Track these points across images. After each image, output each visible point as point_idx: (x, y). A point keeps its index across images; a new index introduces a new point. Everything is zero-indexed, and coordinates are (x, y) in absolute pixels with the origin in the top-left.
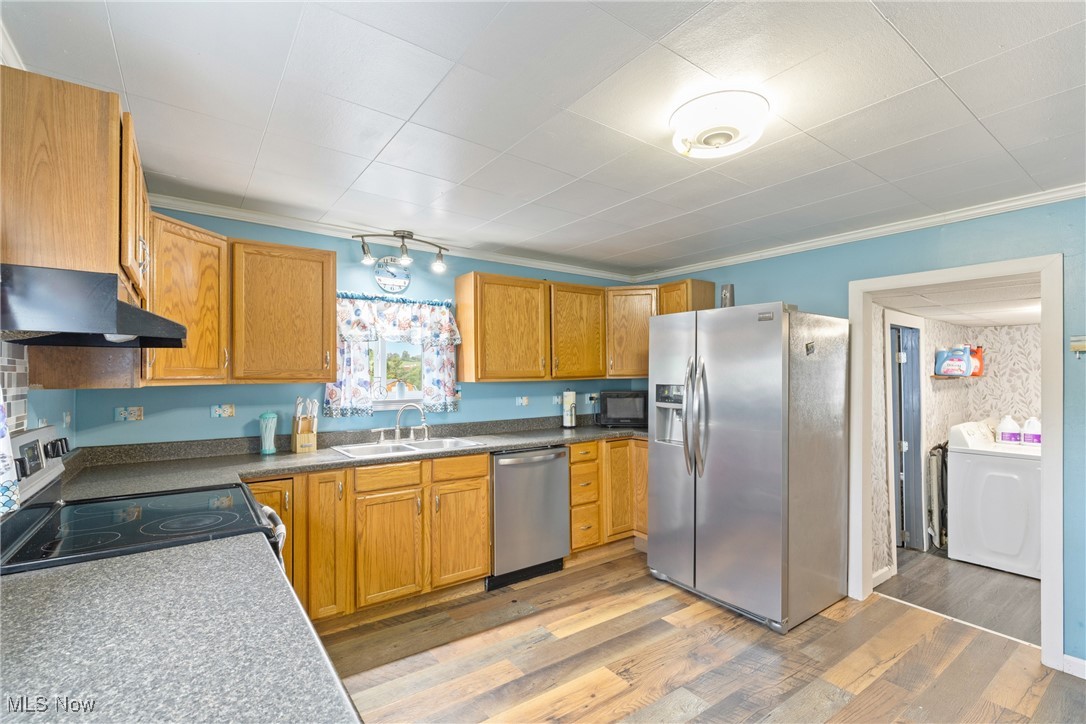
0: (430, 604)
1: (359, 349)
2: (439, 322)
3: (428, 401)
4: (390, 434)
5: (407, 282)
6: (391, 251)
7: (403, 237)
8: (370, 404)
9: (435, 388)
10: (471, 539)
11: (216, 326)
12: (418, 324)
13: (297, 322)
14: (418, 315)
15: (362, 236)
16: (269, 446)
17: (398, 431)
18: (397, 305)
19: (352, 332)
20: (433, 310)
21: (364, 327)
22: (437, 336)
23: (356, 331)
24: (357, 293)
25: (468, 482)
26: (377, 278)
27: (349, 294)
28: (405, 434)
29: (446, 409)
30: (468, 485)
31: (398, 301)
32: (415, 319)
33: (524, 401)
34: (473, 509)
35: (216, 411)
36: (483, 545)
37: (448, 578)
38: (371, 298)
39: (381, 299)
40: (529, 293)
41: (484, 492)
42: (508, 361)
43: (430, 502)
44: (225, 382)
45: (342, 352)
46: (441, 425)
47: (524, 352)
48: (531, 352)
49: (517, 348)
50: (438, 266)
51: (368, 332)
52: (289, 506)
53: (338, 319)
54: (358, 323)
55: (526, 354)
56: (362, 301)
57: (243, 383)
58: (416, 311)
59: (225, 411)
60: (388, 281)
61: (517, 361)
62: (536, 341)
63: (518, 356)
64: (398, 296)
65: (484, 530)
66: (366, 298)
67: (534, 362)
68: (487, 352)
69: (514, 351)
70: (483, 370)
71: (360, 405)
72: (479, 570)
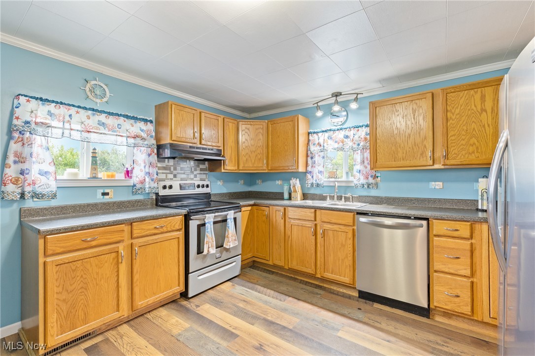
0: (325, 285)
2: (359, 137)
3: (356, 182)
4: (332, 198)
5: (345, 118)
6: (330, 106)
7: (336, 96)
8: (322, 182)
9: (358, 174)
10: (342, 260)
11: (262, 152)
12: (349, 140)
13: (285, 147)
14: (349, 135)
15: (317, 103)
16: (286, 196)
17: (336, 196)
18: (337, 132)
19: (316, 149)
20: (358, 130)
21: (320, 145)
22: (359, 145)
23: (318, 148)
24: (319, 130)
25: (341, 227)
26: (330, 120)
27: (316, 131)
28: (340, 198)
29: (364, 186)
30: (340, 228)
31: (338, 130)
32: (347, 137)
33: (439, 185)
34: (344, 243)
36: (350, 266)
37: (329, 275)
38: (325, 131)
39: (330, 130)
40: (416, 104)
41: (350, 235)
42: (396, 155)
43: (320, 231)
44: (267, 171)
45: (312, 158)
46: (365, 196)
47: (411, 148)
48: (419, 147)
49: (404, 146)
50: (354, 106)
51: (322, 148)
52: (268, 217)
53: (310, 143)
54: (318, 143)
55: (413, 149)
56: (321, 133)
57: (271, 171)
58: (347, 133)
59: (279, 182)
60: (336, 120)
61: (404, 155)
62: (424, 139)
63: (405, 151)
64: (339, 127)
65: (350, 258)
66: (323, 132)
67: (422, 154)
68: (378, 151)
69: (401, 148)
70: (374, 163)
71: (319, 182)
72: (347, 280)
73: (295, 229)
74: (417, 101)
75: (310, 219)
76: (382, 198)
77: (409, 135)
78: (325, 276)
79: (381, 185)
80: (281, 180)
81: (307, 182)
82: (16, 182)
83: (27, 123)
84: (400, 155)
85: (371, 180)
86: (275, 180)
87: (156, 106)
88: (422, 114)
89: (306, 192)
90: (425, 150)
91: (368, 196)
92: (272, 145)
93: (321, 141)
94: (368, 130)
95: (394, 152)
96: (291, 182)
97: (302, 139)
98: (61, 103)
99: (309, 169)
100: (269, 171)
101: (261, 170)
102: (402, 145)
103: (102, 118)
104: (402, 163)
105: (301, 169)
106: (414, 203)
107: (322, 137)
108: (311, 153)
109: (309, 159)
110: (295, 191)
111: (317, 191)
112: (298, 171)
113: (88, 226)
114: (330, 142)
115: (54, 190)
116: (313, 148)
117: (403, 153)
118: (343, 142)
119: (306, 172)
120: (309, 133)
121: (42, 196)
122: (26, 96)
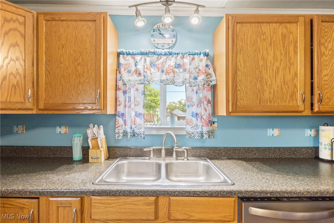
1: (137, 90)
2: (197, 68)
3: (189, 129)
4: (158, 152)
5: (174, 40)
7: (167, 2)
8: (142, 130)
9: (194, 119)
11: (21, 71)
12: (180, 70)
13: (79, 68)
14: (181, 64)
15: (136, 6)
16: (77, 155)
17: (163, 151)
18: (165, 57)
19: (132, 78)
20: (193, 59)
21: (140, 74)
22: (196, 78)
23: (135, 77)
24: (135, 51)
26: (152, 39)
27: (131, 51)
28: (169, 153)
29: (202, 136)
31: (165, 54)
32: (178, 66)
33: (276, 132)
35: (58, 130)
38: (146, 54)
39: (154, 53)
40: (286, 28)
42: (262, 95)
44: (34, 112)
45: (125, 92)
46: (200, 148)
47: (280, 87)
48: (288, 87)
49: (272, 83)
51: (142, 77)
53: (122, 69)
54: (136, 71)
55: (282, 89)
56: (140, 57)
57: (46, 112)
58: (179, 60)
59: (63, 130)
60: (160, 41)
61: (272, 95)
62: (294, 75)
63: (272, 91)
64: (167, 51)
66: (142, 54)
67: (291, 96)
68: (239, 87)
69: (268, 85)
71: (136, 131)
76: (220, 150)
77: (278, 69)
79: (218, 133)
80: (65, 125)
81: (117, 131)
84: (267, 95)
86: (55, 126)
88: (293, 43)
89: (113, 144)
90: (296, 90)
92: (48, 62)
93: (140, 67)
95: (259, 91)
96: (89, 132)
97: (111, 61)
99: (120, 109)
100: (41, 112)
101: (20, 109)
102: (269, 82)
105: (110, 111)
106: (255, 154)
108: (124, 84)
109: (120, 94)
110: (97, 147)
111: (131, 143)
112: (104, 112)
114: (153, 70)
116: (126, 76)
117: (270, 93)
118: (174, 72)
119: (115, 115)
120: (119, 54)
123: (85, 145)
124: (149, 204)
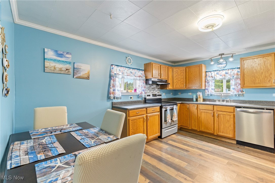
0: (218, 139)
1: (212, 82)
2: (234, 73)
3: (232, 93)
4: (219, 101)
5: (226, 65)
6: (218, 60)
7: (221, 55)
8: (214, 94)
9: (233, 90)
10: (228, 127)
11: (183, 80)
12: (228, 74)
13: (195, 78)
14: (228, 72)
15: (211, 58)
16: (195, 100)
17: (221, 100)
18: (222, 71)
19: (210, 79)
20: (233, 70)
21: (213, 77)
22: (233, 77)
23: (211, 78)
24: (211, 70)
25: (227, 113)
26: (217, 66)
27: (210, 70)
28: (223, 101)
29: (236, 96)
30: (227, 114)
31: (222, 70)
32: (227, 73)
34: (229, 120)
35: (189, 94)
36: (232, 130)
37: (221, 134)
38: (215, 71)
39: (218, 70)
40: (266, 58)
41: (232, 116)
42: (255, 82)
43: (216, 115)
44: (185, 89)
45: (208, 83)
46: (237, 100)
47: (263, 78)
48: (267, 78)
49: (259, 77)
50: (231, 59)
51: (214, 78)
52: (188, 109)
53: (207, 76)
54: (212, 76)
55: (264, 79)
56: (213, 72)
57: (188, 89)
58: (227, 71)
59: (190, 94)
60: (220, 66)
61: (259, 82)
62: (270, 74)
63: (260, 80)
64: (222, 69)
65: (232, 126)
66: (214, 71)
67: (269, 81)
68: (245, 80)
69: (258, 78)
70: (243, 85)
71: (212, 94)
72: (231, 136)
73: (203, 114)
74: (267, 57)
75: (211, 110)
76: (246, 101)
77: (262, 73)
78: (219, 134)
79: (245, 95)
80: (191, 92)
81: (205, 94)
82: (113, 93)
83: (115, 74)
84: (257, 81)
85: (240, 93)
86: (188, 93)
87: (144, 64)
88: (269, 63)
89: (205, 98)
90: (271, 79)
91: (238, 100)
92: (188, 77)
93: (213, 75)
94: (239, 70)
95: (254, 80)
96: (198, 94)
97: (204, 74)
98: (122, 66)
99: (207, 88)
100: (187, 89)
101: (183, 88)
102: (258, 77)
103: (131, 70)
104: (258, 85)
105: (203, 88)
106: (264, 103)
107: (213, 74)
108: (208, 81)
109: (207, 83)
110: (200, 98)
111: (211, 98)
112: (202, 88)
113: (133, 109)
114: (217, 75)
115: (121, 96)
116: (208, 78)
117: (259, 81)
118: (225, 76)
119: (205, 89)
120: (206, 72)
121: (118, 98)
122: (114, 65)
123: (197, 98)
124: (212, 107)
